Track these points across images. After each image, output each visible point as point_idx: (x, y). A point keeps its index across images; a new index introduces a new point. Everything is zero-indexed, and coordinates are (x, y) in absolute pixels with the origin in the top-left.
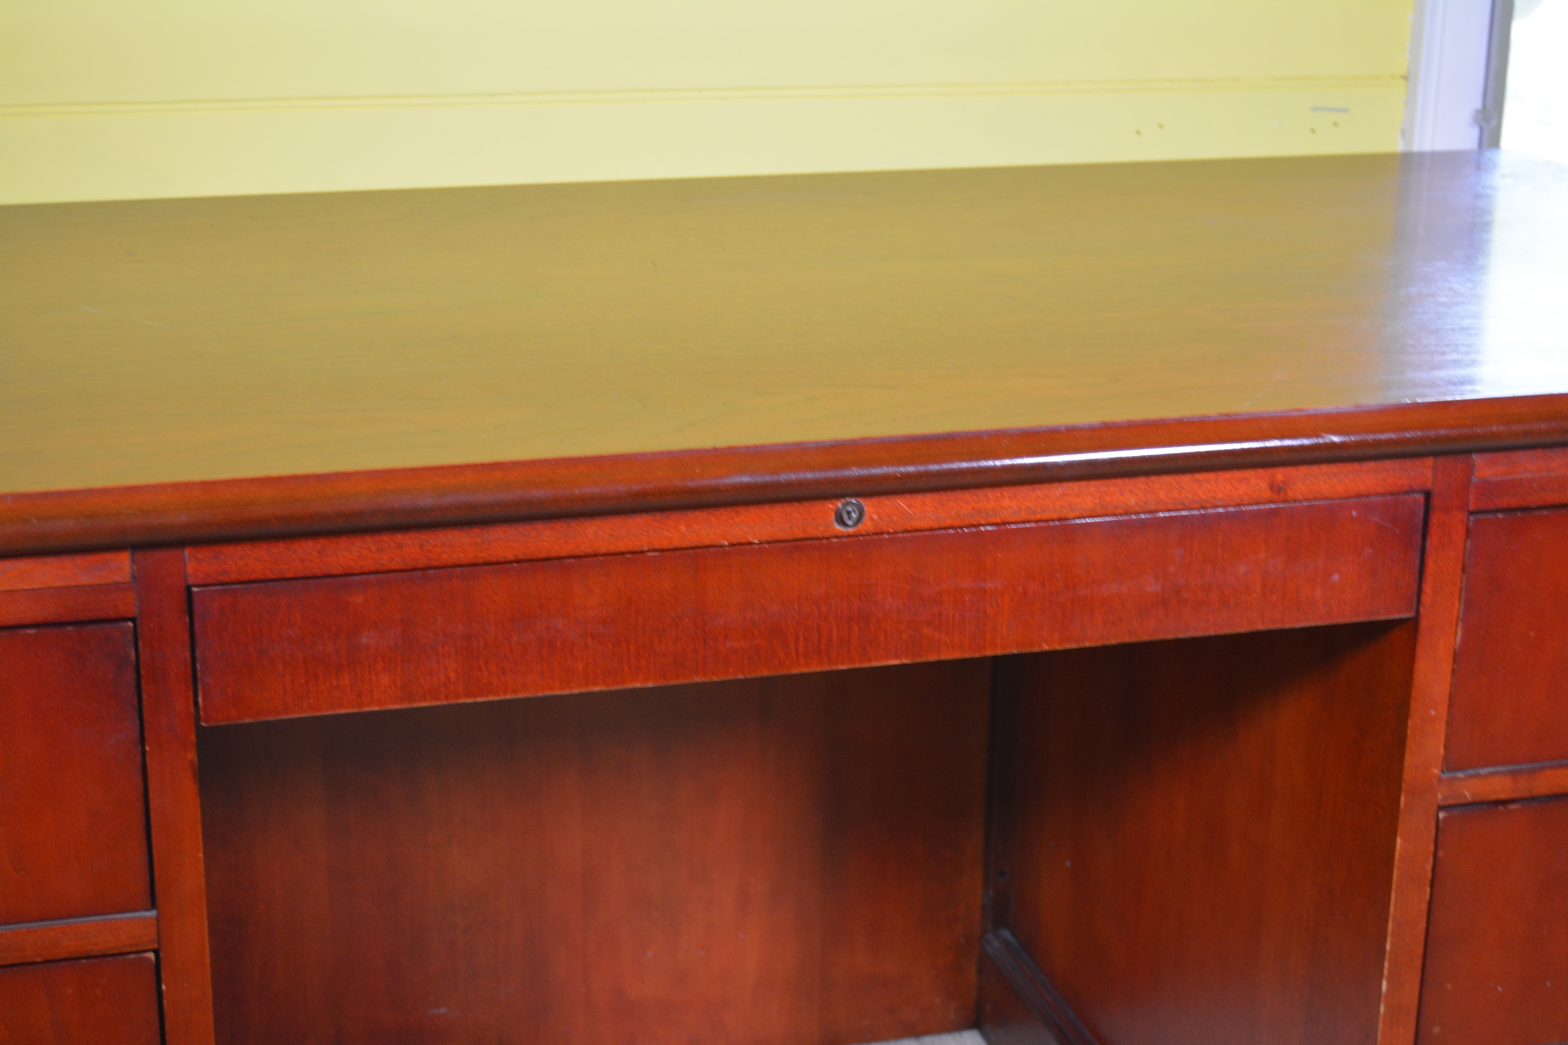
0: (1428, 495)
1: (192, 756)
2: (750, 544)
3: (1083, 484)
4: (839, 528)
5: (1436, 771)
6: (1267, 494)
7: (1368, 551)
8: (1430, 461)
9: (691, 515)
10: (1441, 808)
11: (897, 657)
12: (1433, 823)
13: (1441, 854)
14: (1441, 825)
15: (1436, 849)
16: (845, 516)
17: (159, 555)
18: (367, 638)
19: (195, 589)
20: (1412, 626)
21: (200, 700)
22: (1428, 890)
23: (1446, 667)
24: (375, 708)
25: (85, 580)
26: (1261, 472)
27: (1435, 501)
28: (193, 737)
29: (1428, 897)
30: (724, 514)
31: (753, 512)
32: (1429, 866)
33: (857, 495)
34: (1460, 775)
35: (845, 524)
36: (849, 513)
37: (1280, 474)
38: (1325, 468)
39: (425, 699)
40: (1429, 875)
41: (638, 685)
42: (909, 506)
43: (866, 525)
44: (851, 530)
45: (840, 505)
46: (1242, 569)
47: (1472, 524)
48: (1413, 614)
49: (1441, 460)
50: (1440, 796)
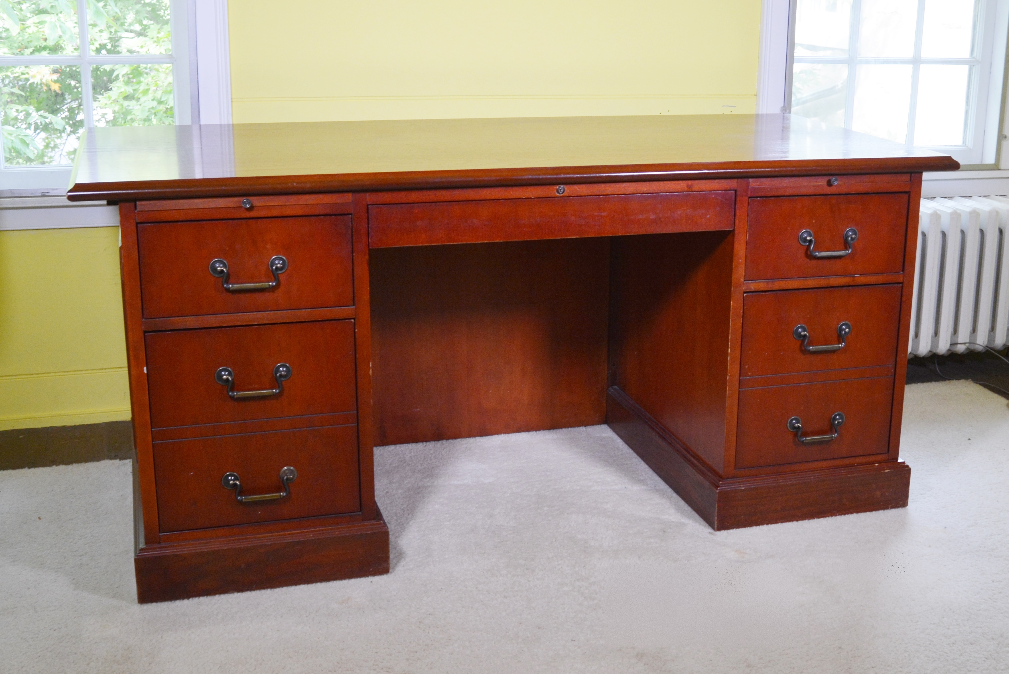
0: (736, 191)
1: (367, 257)
2: (531, 198)
3: (630, 183)
4: (558, 194)
5: (742, 280)
6: (686, 189)
7: (718, 209)
8: (735, 180)
9: (514, 188)
10: (745, 293)
11: (575, 236)
12: (742, 297)
13: (745, 308)
14: (745, 298)
15: (743, 306)
16: (559, 191)
17: (360, 195)
18: (419, 223)
19: (369, 206)
20: (732, 233)
21: (370, 240)
22: (742, 319)
23: (744, 246)
24: (420, 245)
25: (338, 201)
26: (684, 182)
27: (738, 193)
28: (367, 251)
29: (742, 321)
30: (524, 188)
31: (532, 188)
32: (742, 311)
33: (562, 184)
34: (750, 282)
35: (559, 193)
36: (560, 190)
37: (690, 182)
38: (704, 181)
39: (435, 243)
40: (742, 314)
41: (498, 241)
42: (578, 188)
43: (566, 194)
44: (561, 195)
45: (558, 187)
46: (680, 212)
47: (749, 201)
48: (733, 229)
49: (739, 180)
50: (744, 288)
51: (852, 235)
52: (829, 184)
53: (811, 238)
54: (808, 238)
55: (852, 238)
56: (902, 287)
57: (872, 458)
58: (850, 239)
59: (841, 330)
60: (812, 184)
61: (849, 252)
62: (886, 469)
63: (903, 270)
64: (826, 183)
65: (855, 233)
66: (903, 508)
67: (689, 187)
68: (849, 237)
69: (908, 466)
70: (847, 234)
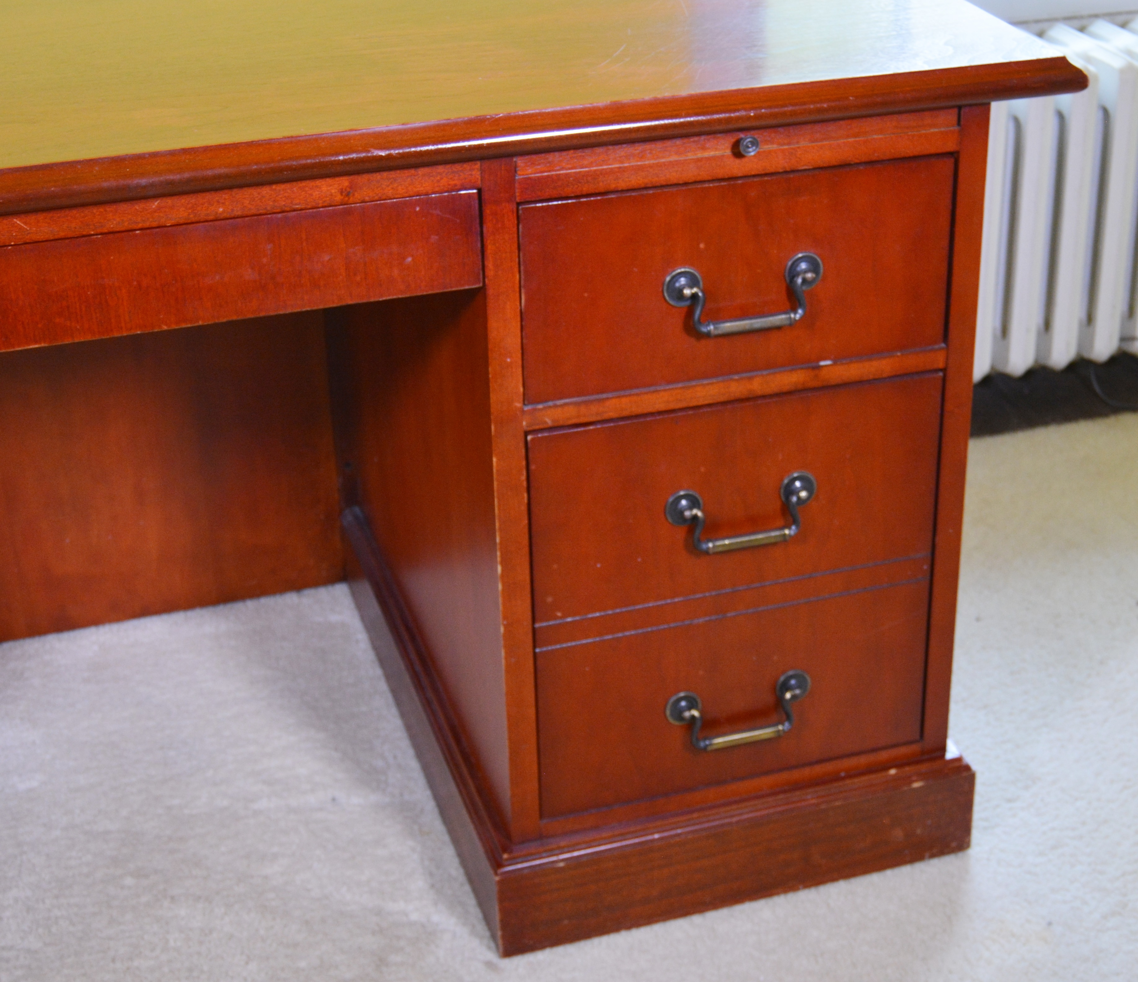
0: (480, 189)
5: (518, 405)
6: (339, 198)
7: (434, 238)
10: (526, 433)
11: (36, 342)
12: (522, 445)
13: (533, 467)
14: (530, 445)
15: (527, 464)
20: (481, 292)
22: (526, 495)
23: (515, 326)
27: (486, 196)
29: (526, 501)
32: (524, 477)
34: (540, 406)
40: (525, 484)
42: (25, 223)
46: (326, 258)
47: (520, 212)
48: (481, 285)
49: (487, 164)
50: (524, 423)
51: (806, 271)
52: (737, 152)
53: (695, 290)
54: (687, 292)
55: (804, 280)
56: (944, 379)
57: (884, 755)
58: (799, 281)
59: (790, 491)
60: (691, 156)
61: (798, 317)
62: (916, 781)
63: (945, 337)
64: (728, 152)
65: (814, 267)
66: (960, 854)
67: (346, 193)
68: (798, 274)
69: (967, 768)
70: (795, 270)
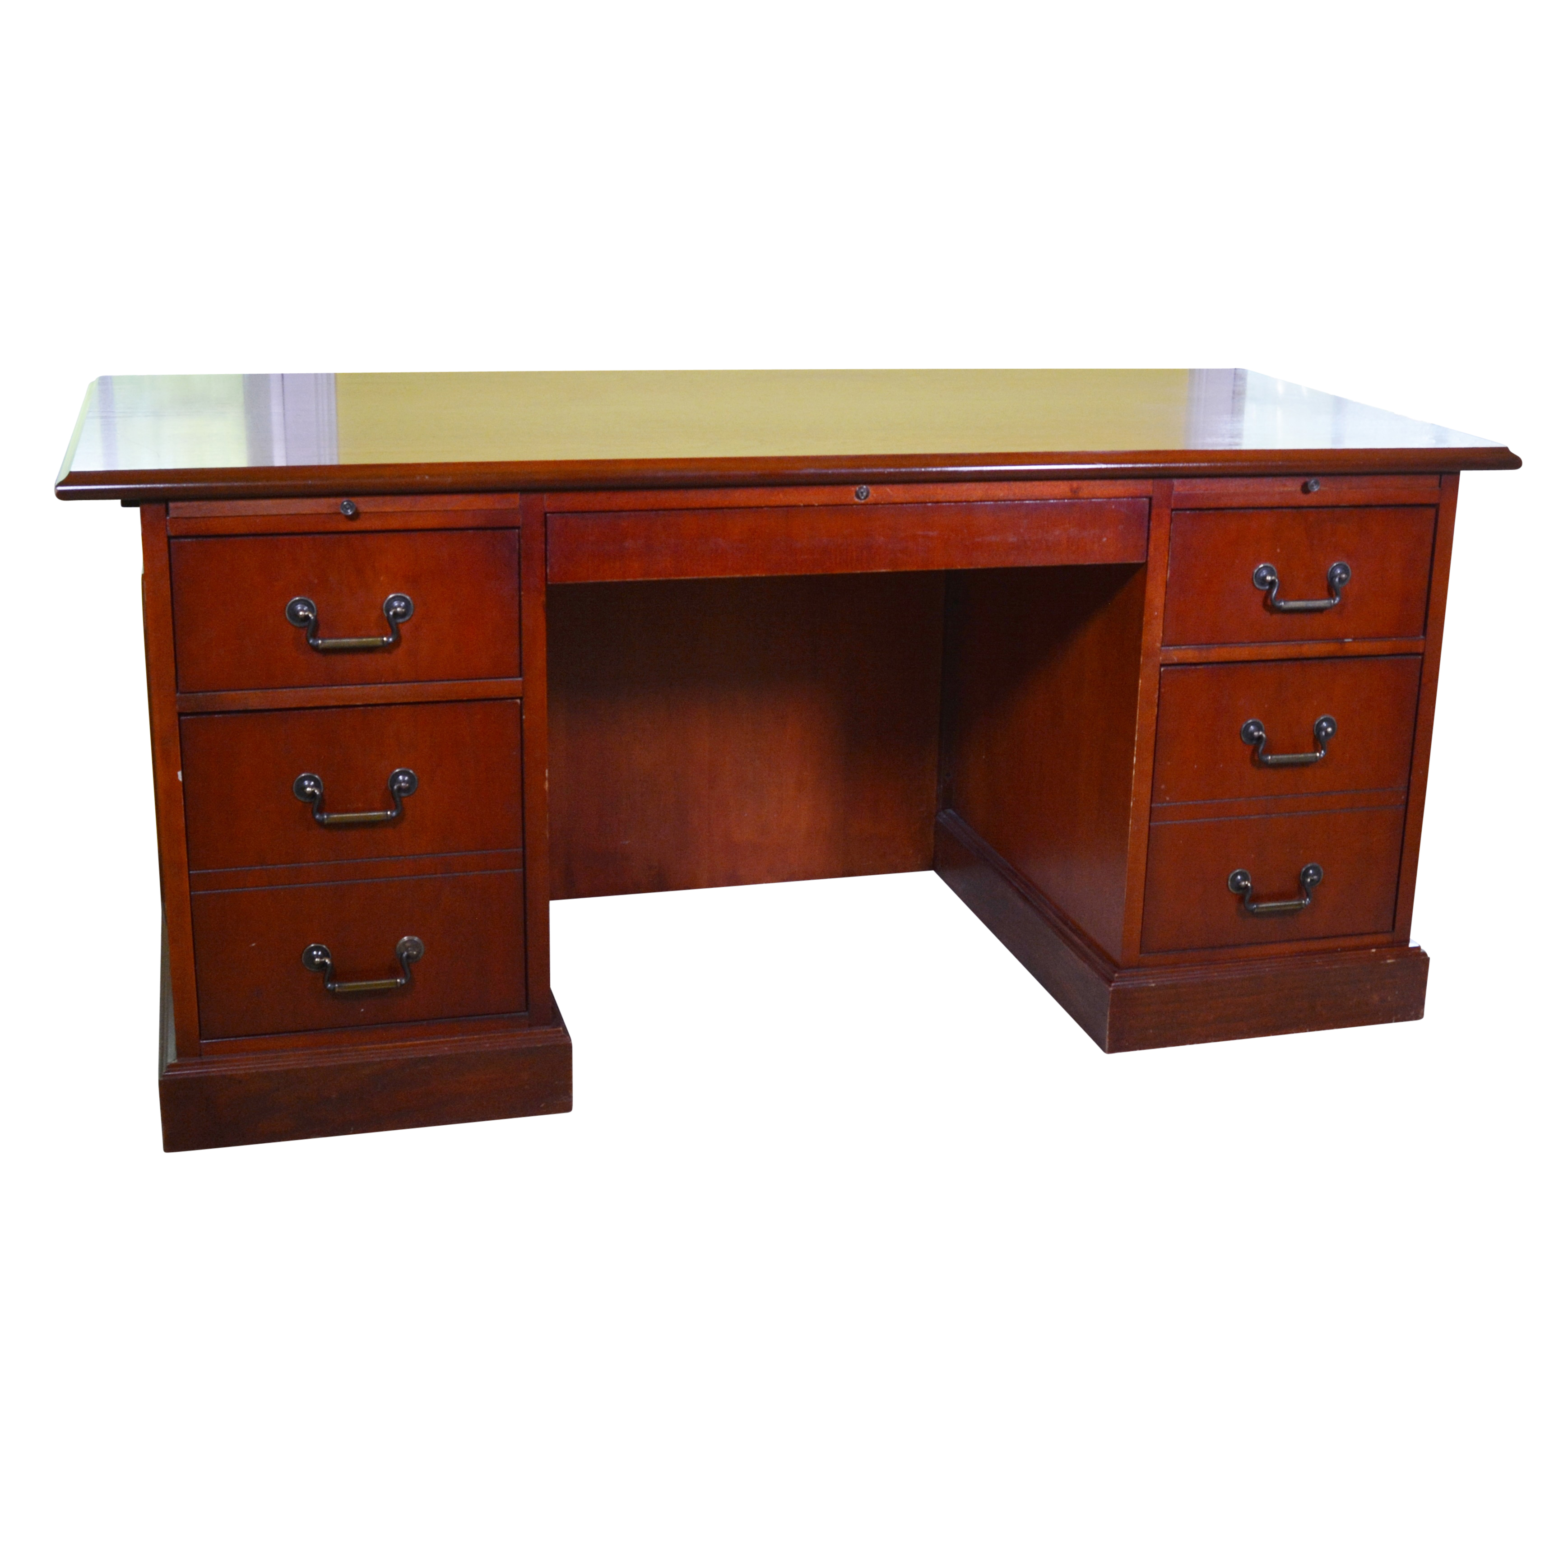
0: (1150, 499)
1: (543, 598)
2: (813, 506)
3: (977, 484)
4: (856, 500)
5: (1158, 645)
6: (1069, 494)
7: (1121, 527)
8: (1151, 481)
9: (786, 489)
10: (1162, 665)
11: (885, 568)
12: (1158, 673)
13: (1163, 690)
14: (1162, 675)
15: (1160, 687)
16: (860, 494)
17: (533, 496)
18: (629, 544)
19: (548, 515)
20: (1144, 565)
21: (548, 570)
22: (1156, 709)
23: (1162, 590)
24: (631, 580)
25: (498, 506)
26: (1066, 482)
27: (1154, 502)
28: (544, 589)
29: (1156, 713)
30: (802, 490)
31: (815, 489)
32: (1156, 696)
33: (865, 483)
34: (1171, 648)
35: (858, 497)
36: (862, 493)
37: (1075, 484)
38: (1098, 482)
39: (654, 576)
40: (1157, 700)
41: (758, 575)
42: (891, 490)
43: (870, 499)
44: (863, 502)
45: (857, 489)
46: (1057, 533)
47: (1173, 515)
48: (1144, 561)
49: (1156, 481)
50: (1161, 658)
51: (1341, 573)
52: (1305, 489)
53: (1273, 578)
54: (1269, 578)
55: (1340, 579)
56: (1422, 660)
57: (1367, 940)
58: (1337, 580)
59: (1319, 728)
60: (1276, 489)
61: (1336, 602)
62: (1389, 959)
63: (1424, 634)
64: (1299, 489)
65: (1345, 570)
66: (1416, 1021)
67: (1074, 491)
68: (1336, 577)
69: (1425, 954)
70: (1334, 573)
